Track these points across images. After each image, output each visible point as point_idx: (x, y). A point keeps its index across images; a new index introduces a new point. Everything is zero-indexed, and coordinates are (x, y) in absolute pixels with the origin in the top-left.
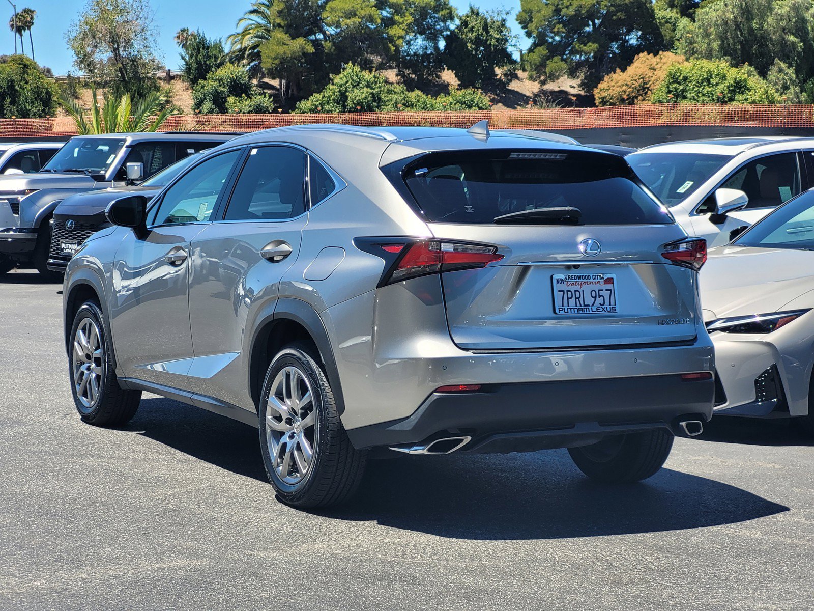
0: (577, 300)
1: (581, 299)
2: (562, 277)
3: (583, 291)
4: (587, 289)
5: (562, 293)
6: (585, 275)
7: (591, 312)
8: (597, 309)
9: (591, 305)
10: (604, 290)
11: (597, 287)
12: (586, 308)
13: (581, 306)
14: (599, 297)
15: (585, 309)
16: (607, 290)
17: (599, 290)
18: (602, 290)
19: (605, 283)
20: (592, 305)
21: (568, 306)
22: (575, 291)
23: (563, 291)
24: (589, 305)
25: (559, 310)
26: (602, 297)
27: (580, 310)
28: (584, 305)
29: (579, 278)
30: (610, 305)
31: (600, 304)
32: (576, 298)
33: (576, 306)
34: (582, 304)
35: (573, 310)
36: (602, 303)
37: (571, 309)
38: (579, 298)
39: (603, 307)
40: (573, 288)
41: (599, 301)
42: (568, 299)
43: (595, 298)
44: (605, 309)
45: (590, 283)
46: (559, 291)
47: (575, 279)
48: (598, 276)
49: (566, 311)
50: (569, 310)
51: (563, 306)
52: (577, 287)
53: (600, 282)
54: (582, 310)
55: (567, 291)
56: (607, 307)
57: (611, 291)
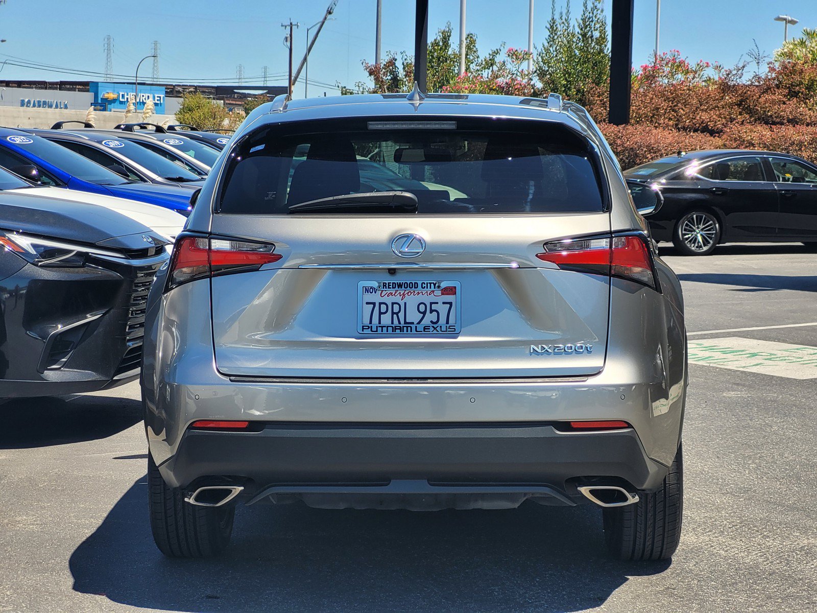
0: (395, 316)
1: (401, 315)
2: (375, 284)
3: (405, 303)
4: (412, 300)
5: (372, 305)
6: (408, 282)
7: (414, 331)
8: (425, 329)
9: (415, 323)
10: (440, 303)
11: (427, 299)
12: (407, 327)
13: (399, 323)
14: (431, 313)
15: (405, 328)
16: (444, 303)
17: (431, 303)
18: (437, 303)
19: (443, 294)
20: (419, 323)
21: (380, 323)
22: (393, 304)
23: (374, 304)
24: (413, 323)
25: (363, 329)
26: (435, 314)
27: (396, 329)
28: (405, 322)
29: (400, 286)
30: (447, 322)
31: (432, 322)
32: (393, 313)
33: (392, 323)
34: (402, 322)
35: (385, 329)
36: (435, 320)
37: (382, 327)
38: (397, 314)
39: (435, 326)
40: (389, 300)
41: (430, 317)
42: (380, 313)
43: (424, 313)
44: (438, 329)
45: (418, 293)
46: (367, 303)
47: (393, 288)
48: (430, 283)
49: (374, 329)
50: (380, 329)
51: (371, 323)
52: (397, 299)
53: (433, 291)
54: (400, 329)
55: (380, 304)
56: (441, 327)
57: (451, 304)
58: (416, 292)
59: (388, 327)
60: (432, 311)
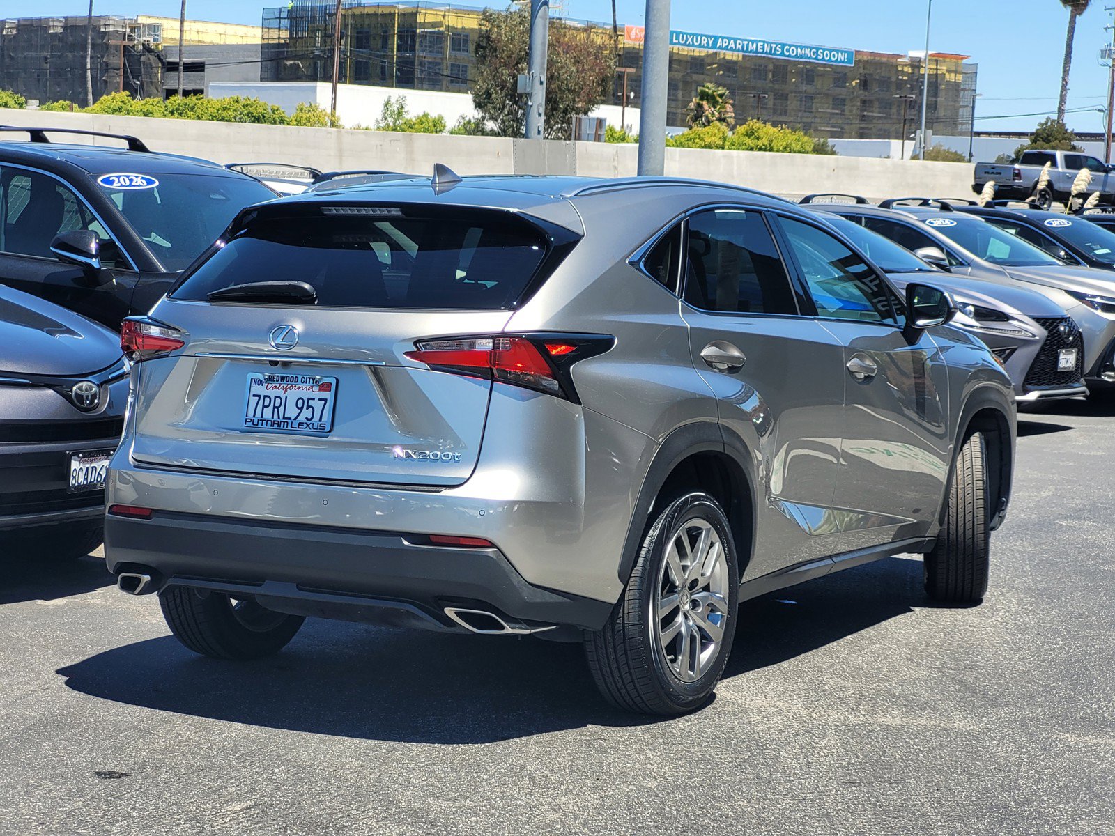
0: (276, 410)
1: (281, 409)
2: (259, 376)
3: (286, 397)
4: (293, 394)
5: (258, 398)
6: (290, 376)
7: (289, 428)
8: (299, 425)
9: (292, 419)
10: (317, 399)
11: (306, 394)
12: (284, 422)
13: (279, 418)
14: (307, 409)
15: (282, 423)
16: (320, 399)
17: (309, 399)
18: (314, 399)
19: (320, 390)
20: (295, 419)
21: (262, 417)
22: (276, 397)
23: (259, 396)
24: (290, 419)
25: (246, 421)
26: (311, 409)
27: (274, 424)
28: (284, 418)
29: (283, 379)
30: (320, 420)
31: (307, 418)
32: (275, 407)
33: (273, 417)
34: (281, 417)
35: (265, 422)
36: (309, 417)
37: (263, 421)
38: (278, 408)
39: (309, 423)
40: (272, 393)
41: (307, 413)
42: (264, 407)
43: (301, 409)
44: (311, 426)
45: (299, 388)
46: (254, 396)
47: (277, 381)
48: (310, 378)
49: (255, 423)
50: (260, 422)
51: (254, 416)
52: (280, 392)
53: (312, 387)
54: (278, 424)
55: (265, 397)
56: (313, 424)
57: (325, 400)
58: (297, 386)
59: (268, 421)
60: (308, 407)
